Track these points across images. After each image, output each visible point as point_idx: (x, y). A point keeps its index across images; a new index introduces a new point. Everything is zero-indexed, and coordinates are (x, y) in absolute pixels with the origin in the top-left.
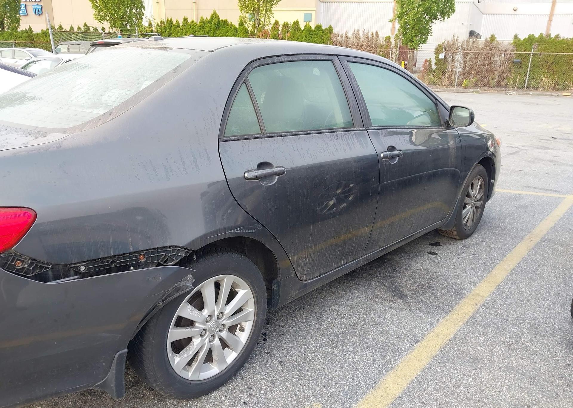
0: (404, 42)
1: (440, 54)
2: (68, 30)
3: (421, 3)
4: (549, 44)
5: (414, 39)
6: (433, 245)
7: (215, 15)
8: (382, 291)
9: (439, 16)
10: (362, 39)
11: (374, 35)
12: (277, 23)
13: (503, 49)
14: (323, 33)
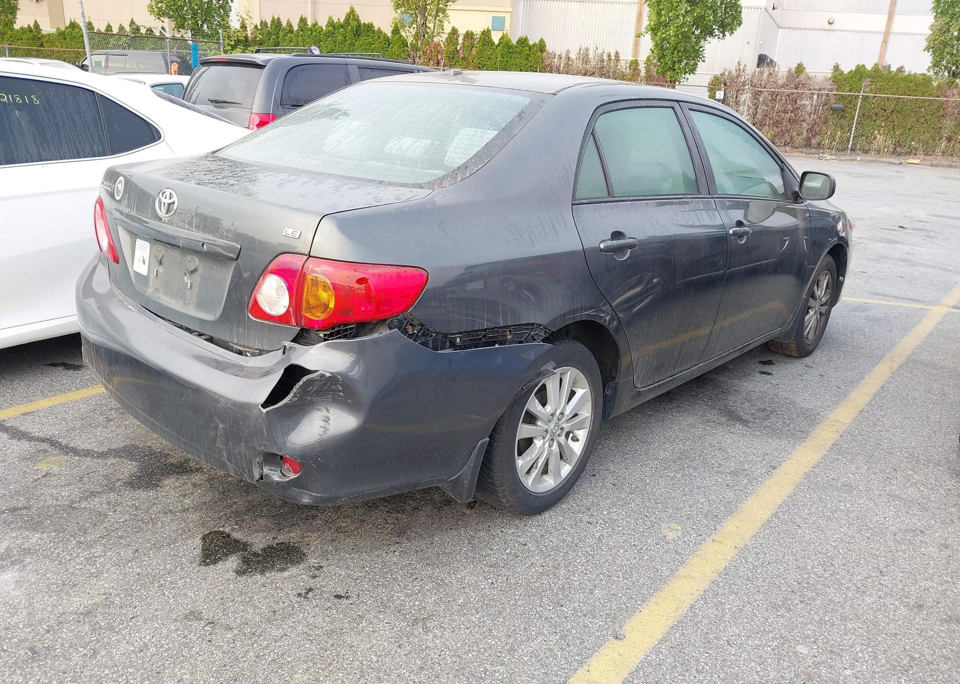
0: (659, 71)
1: (718, 92)
2: (103, 30)
3: (689, 8)
4: (887, 81)
5: (677, 66)
6: (764, 363)
7: (352, 15)
8: (713, 415)
9: (716, 31)
10: (593, 63)
11: (613, 58)
12: (454, 32)
13: (816, 87)
14: (530, 50)
